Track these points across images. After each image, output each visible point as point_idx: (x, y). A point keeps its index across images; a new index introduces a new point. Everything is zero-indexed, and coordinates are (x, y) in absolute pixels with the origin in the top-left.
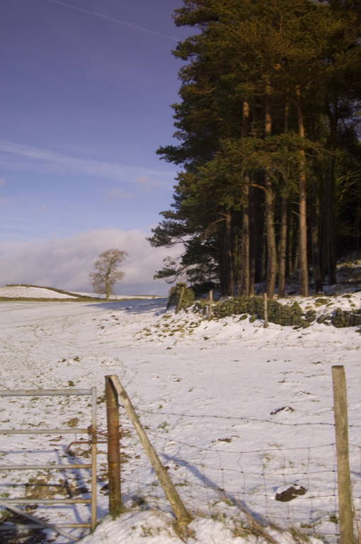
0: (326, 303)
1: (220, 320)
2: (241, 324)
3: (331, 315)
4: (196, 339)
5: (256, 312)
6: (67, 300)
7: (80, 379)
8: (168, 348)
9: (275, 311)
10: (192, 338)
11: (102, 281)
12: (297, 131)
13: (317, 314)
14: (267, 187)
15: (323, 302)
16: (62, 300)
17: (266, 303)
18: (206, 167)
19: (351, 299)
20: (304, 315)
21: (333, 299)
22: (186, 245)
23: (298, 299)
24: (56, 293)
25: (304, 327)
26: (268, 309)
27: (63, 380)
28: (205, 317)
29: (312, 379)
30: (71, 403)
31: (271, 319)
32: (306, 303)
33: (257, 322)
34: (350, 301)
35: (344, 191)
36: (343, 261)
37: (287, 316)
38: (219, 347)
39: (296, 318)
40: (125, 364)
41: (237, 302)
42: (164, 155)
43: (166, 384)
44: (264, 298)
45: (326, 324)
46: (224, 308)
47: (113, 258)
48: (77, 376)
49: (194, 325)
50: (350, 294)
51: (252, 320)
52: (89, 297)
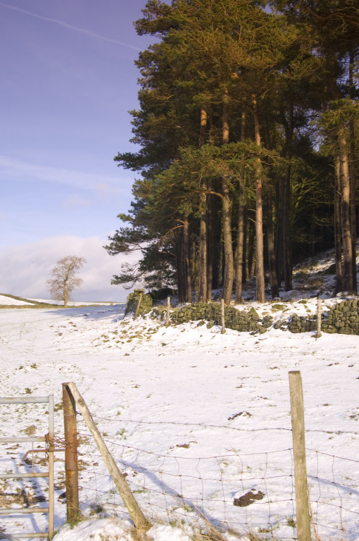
0: (283, 309)
1: (177, 326)
2: (199, 330)
3: (287, 321)
4: (154, 345)
5: (214, 318)
6: (25, 307)
7: (37, 386)
8: (126, 355)
9: (232, 317)
10: (150, 344)
11: (60, 287)
12: (254, 139)
13: (273, 320)
14: (224, 194)
15: (279, 307)
16: (20, 307)
17: (223, 309)
18: (163, 175)
19: (307, 305)
20: (261, 321)
21: (289, 305)
22: (144, 252)
23: (255, 304)
24: (13, 299)
25: (262, 333)
26: (225, 315)
27: (20, 387)
28: (163, 323)
29: (269, 383)
30: (28, 410)
31: (229, 325)
32: (262, 309)
33: (215, 328)
34: (306, 307)
35: (299, 198)
36: (299, 267)
37: (244, 322)
38: (177, 353)
39: (253, 324)
40: (83, 371)
41: (194, 308)
42: (122, 162)
43: (123, 390)
44: (221, 305)
45: (283, 329)
46: (182, 314)
47: (71, 265)
48: (34, 383)
49: (152, 331)
50: (306, 300)
51: (209, 327)
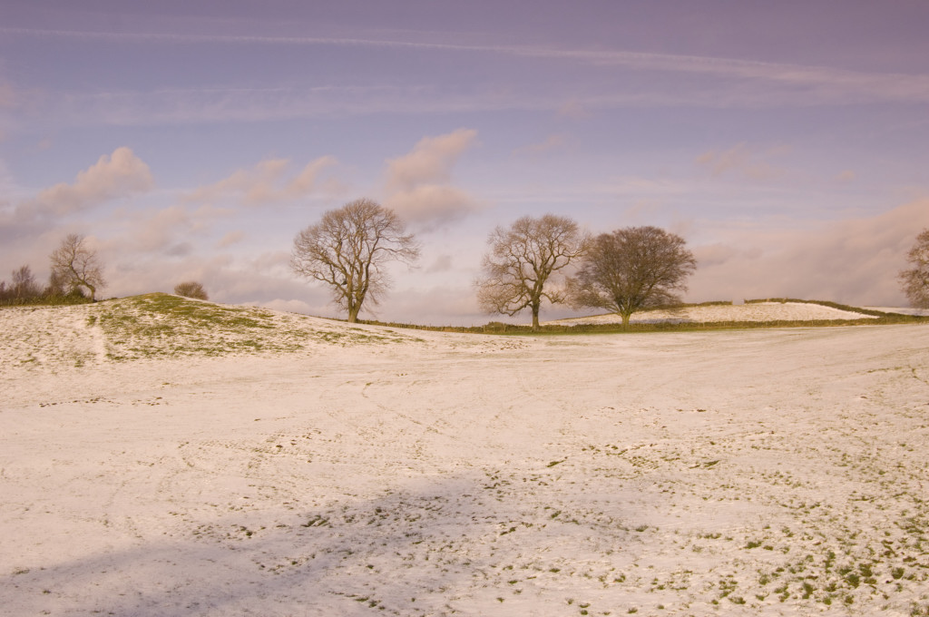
24: (836, 310)
52: (899, 315)
